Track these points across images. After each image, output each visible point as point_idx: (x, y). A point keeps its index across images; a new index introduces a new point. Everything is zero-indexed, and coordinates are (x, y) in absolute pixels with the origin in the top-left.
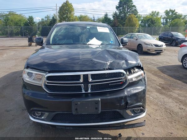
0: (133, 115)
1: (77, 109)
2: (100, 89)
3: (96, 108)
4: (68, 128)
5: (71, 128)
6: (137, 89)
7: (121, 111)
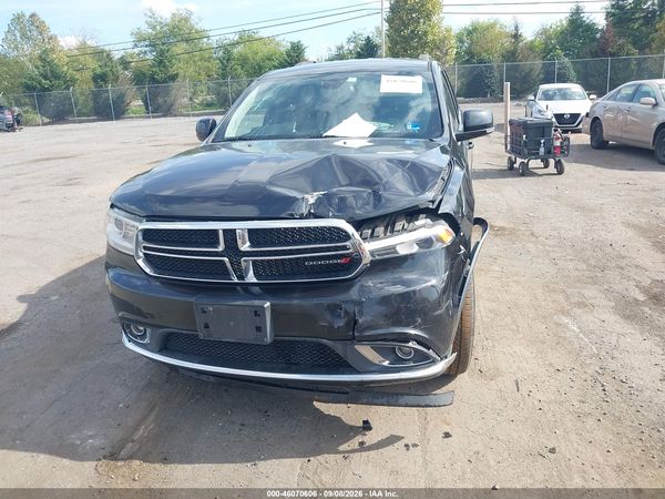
0: (386, 363)
1: (207, 326)
2: (286, 276)
3: (258, 329)
4: (204, 378)
5: (212, 379)
6: (404, 283)
7: (338, 347)
